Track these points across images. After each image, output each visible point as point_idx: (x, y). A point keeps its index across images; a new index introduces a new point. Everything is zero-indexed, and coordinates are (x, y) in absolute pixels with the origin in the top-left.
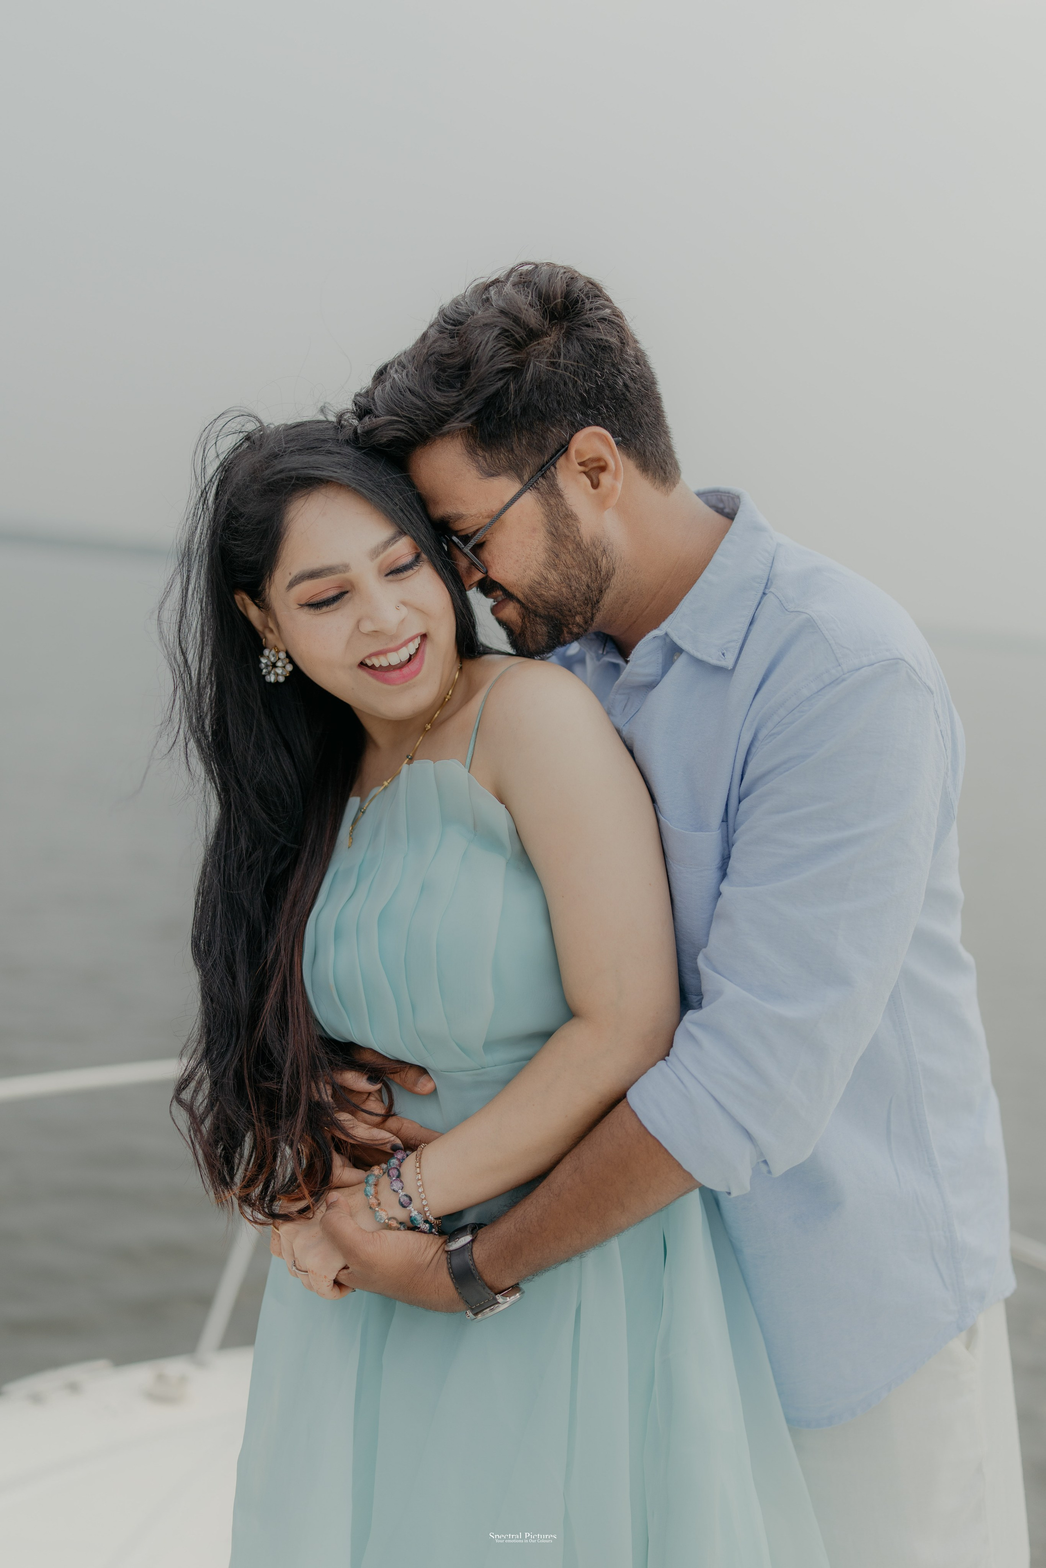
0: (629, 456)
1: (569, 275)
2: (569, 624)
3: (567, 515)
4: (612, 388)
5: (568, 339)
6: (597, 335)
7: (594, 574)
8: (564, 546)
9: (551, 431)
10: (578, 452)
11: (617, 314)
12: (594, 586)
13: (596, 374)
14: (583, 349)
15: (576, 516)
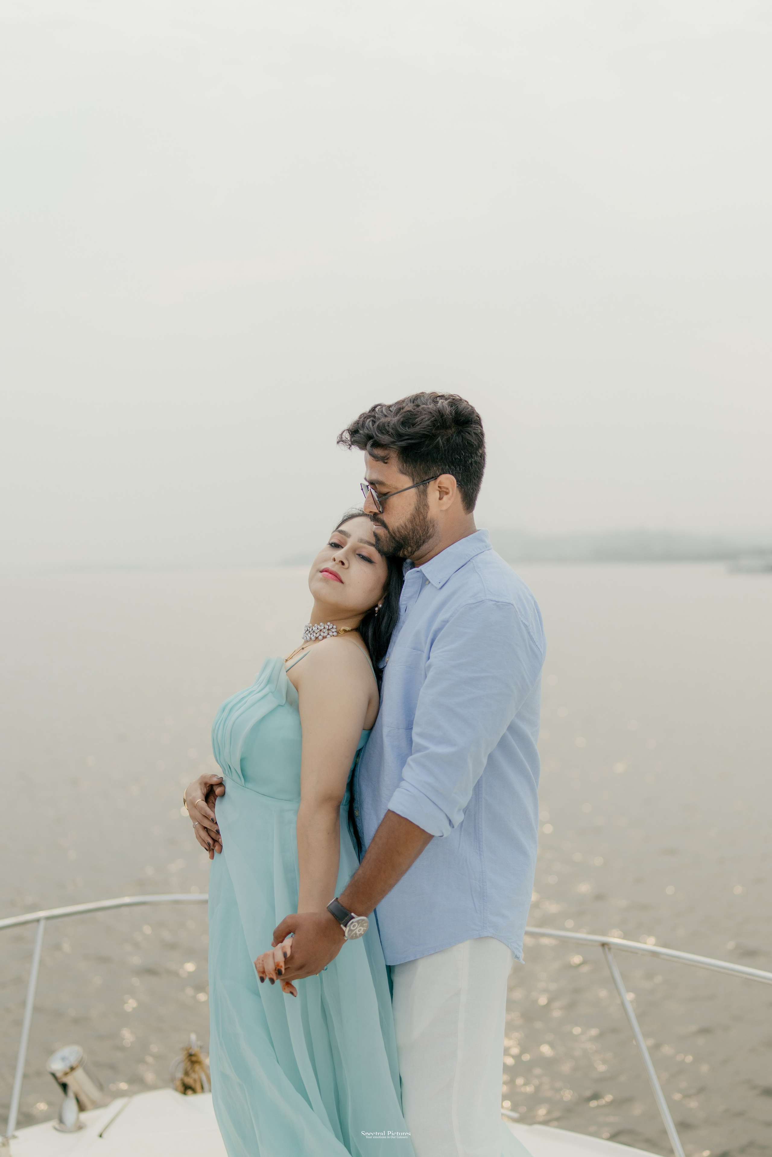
0: (460, 491)
1: (472, 411)
2: (405, 549)
3: (425, 504)
4: (466, 462)
5: (458, 435)
6: (470, 439)
7: (425, 533)
8: (419, 516)
9: (434, 468)
10: (440, 483)
11: (482, 434)
12: (422, 538)
13: (462, 454)
14: (462, 441)
15: (429, 507)
